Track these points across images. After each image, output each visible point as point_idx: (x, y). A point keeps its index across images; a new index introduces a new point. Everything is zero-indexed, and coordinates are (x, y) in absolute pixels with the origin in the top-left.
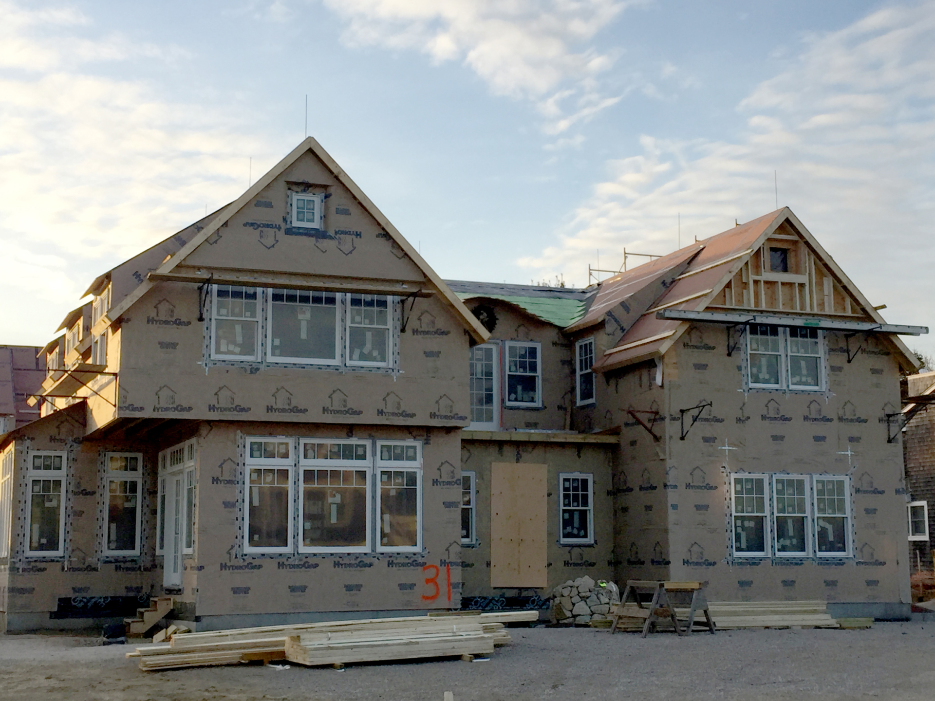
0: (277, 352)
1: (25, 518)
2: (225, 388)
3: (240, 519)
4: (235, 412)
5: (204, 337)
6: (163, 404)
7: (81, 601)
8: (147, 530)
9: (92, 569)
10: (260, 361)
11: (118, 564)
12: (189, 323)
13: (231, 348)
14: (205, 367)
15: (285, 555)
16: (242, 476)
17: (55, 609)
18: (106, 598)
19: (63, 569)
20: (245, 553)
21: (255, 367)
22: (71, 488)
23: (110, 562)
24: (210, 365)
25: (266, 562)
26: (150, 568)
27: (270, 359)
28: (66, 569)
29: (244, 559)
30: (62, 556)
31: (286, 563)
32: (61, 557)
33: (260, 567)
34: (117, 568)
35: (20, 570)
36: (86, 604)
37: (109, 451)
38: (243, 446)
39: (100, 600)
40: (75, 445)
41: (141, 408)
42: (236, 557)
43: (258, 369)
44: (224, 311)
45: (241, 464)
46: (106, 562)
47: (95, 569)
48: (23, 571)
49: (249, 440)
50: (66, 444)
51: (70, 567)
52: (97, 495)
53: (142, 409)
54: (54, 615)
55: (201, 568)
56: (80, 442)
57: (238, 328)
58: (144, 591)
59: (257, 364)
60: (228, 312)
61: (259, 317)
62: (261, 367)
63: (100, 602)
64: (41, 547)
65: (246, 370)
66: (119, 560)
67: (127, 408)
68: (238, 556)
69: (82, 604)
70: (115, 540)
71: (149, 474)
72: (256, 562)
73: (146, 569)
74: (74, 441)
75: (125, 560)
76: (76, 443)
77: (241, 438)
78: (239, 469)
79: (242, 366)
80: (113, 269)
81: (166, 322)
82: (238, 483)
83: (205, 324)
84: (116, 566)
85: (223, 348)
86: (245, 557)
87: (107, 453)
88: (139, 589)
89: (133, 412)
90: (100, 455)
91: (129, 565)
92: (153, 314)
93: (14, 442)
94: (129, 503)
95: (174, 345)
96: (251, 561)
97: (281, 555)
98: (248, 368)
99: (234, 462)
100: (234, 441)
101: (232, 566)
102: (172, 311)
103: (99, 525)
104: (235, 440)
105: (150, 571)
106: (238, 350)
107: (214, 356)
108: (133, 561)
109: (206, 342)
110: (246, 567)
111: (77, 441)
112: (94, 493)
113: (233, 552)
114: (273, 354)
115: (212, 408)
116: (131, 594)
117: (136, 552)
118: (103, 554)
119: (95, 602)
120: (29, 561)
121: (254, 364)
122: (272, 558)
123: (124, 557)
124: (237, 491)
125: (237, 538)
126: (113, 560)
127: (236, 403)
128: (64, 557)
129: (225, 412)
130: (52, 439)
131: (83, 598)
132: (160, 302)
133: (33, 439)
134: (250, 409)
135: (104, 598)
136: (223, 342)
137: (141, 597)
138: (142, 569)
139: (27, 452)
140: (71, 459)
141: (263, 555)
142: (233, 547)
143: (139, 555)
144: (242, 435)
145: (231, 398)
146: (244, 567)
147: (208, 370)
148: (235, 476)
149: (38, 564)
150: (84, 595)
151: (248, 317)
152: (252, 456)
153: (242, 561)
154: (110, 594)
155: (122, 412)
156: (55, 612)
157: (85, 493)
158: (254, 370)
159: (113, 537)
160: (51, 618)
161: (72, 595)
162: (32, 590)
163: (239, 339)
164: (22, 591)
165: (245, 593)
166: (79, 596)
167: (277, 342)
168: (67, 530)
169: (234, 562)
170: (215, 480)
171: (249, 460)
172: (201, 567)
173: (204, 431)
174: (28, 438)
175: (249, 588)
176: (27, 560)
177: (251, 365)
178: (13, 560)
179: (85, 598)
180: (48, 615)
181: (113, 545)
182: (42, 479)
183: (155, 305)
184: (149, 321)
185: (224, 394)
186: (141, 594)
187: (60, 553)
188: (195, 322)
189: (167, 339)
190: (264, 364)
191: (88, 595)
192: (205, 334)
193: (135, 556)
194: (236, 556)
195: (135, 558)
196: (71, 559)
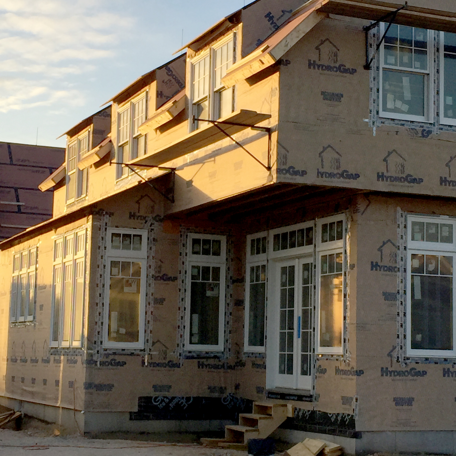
0: (450, 113)
1: (103, 304)
2: (394, 153)
3: (401, 314)
4: (406, 183)
5: (371, 89)
6: (327, 169)
7: (163, 401)
8: (231, 323)
9: (173, 365)
10: (432, 122)
11: (201, 360)
12: (353, 71)
13: (399, 104)
14: (372, 126)
15: (451, 359)
16: (403, 263)
17: (136, 409)
18: (188, 399)
19: (143, 363)
20: (408, 356)
21: (427, 129)
22: (152, 272)
23: (193, 358)
24: (378, 124)
25: (431, 369)
26: (234, 366)
27: (444, 121)
28: (146, 364)
29: (406, 364)
30: (143, 348)
31: (452, 370)
32: (141, 350)
33: (424, 373)
34: (200, 365)
35: (98, 363)
36: (168, 404)
37: (191, 232)
38: (403, 226)
39: (182, 400)
40: (156, 224)
41: (303, 171)
42: (398, 361)
43: (429, 132)
44: (392, 60)
45: (402, 248)
46: (188, 358)
47: (178, 366)
48: (100, 365)
49: (412, 219)
50: (146, 222)
51: (150, 361)
52: (179, 281)
53: (304, 173)
54: (134, 416)
55: (359, 373)
56: (161, 220)
57: (406, 81)
58: (229, 391)
59: (429, 125)
60: (396, 61)
61: (430, 69)
62: (433, 130)
63: (182, 403)
64: (120, 338)
65: (417, 133)
66: (202, 355)
67: (288, 171)
68: (400, 360)
69: (164, 404)
70: (197, 333)
71: (232, 260)
72: (420, 368)
73: (230, 367)
74: (154, 219)
75: (207, 356)
76: (157, 221)
77: (402, 216)
78: (400, 253)
79: (413, 127)
80: (245, 8)
81: (329, 68)
82: (399, 270)
83: (372, 73)
84: (199, 362)
85: (390, 105)
86: (408, 361)
87: (188, 234)
88: (222, 390)
89: (294, 177)
90: (181, 236)
91: (211, 362)
92: (314, 57)
93: (91, 216)
94: (212, 292)
95: (338, 97)
96: (413, 365)
97: (446, 360)
98: (420, 130)
99: (394, 245)
100: (395, 220)
101: (394, 372)
102: (336, 55)
103: (181, 315)
104: (395, 218)
105: (234, 369)
106: (405, 107)
107: (382, 114)
108: (215, 357)
109: (374, 96)
110: (409, 373)
111: (159, 219)
112: (175, 279)
113: (395, 354)
114: (446, 116)
115: (381, 177)
116: (216, 395)
117: (220, 347)
118: (185, 349)
119: (177, 404)
120: (107, 353)
121: (425, 126)
122: (437, 363)
123: (207, 353)
124: (399, 280)
125: (398, 337)
126: (195, 355)
127: (407, 172)
128: (144, 350)
129: (394, 183)
130: (132, 216)
131: (164, 397)
132: (322, 43)
133: (111, 214)
134: (421, 180)
135: (187, 398)
136: (390, 96)
137: (225, 399)
138: (226, 367)
139: (106, 229)
140: (151, 238)
141: (427, 359)
142: (394, 348)
143: (223, 350)
144: (403, 212)
145: (402, 166)
146: (406, 374)
147: (376, 131)
148: (396, 262)
149: (116, 357)
150: (167, 394)
151: (418, 68)
152: (413, 239)
153: (404, 365)
154: (194, 393)
155: (282, 176)
156: (135, 413)
157: (165, 278)
158: (426, 134)
159: (196, 330)
160: (131, 419)
161: (153, 394)
162: (110, 387)
163: (408, 95)
164: (100, 387)
165: (408, 405)
166: (160, 394)
167: (450, 101)
168: (148, 319)
169: (396, 367)
170: (374, 266)
171: (411, 244)
172: (360, 371)
173: (361, 205)
174: (107, 213)
175: (413, 399)
176: (106, 352)
177: (422, 127)
178: (90, 351)
179: (167, 398)
180: (128, 416)
181: (196, 339)
182: (121, 260)
183: (316, 45)
184: (311, 65)
185: (394, 160)
186: (225, 396)
187: (139, 345)
188: (360, 69)
189: (331, 89)
190: (436, 126)
191: (170, 395)
192: (372, 86)
193: (218, 352)
194: (398, 359)
195: (218, 355)
196: (151, 353)
